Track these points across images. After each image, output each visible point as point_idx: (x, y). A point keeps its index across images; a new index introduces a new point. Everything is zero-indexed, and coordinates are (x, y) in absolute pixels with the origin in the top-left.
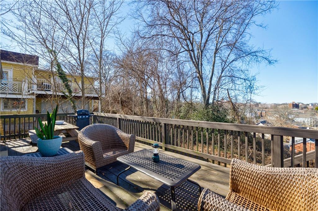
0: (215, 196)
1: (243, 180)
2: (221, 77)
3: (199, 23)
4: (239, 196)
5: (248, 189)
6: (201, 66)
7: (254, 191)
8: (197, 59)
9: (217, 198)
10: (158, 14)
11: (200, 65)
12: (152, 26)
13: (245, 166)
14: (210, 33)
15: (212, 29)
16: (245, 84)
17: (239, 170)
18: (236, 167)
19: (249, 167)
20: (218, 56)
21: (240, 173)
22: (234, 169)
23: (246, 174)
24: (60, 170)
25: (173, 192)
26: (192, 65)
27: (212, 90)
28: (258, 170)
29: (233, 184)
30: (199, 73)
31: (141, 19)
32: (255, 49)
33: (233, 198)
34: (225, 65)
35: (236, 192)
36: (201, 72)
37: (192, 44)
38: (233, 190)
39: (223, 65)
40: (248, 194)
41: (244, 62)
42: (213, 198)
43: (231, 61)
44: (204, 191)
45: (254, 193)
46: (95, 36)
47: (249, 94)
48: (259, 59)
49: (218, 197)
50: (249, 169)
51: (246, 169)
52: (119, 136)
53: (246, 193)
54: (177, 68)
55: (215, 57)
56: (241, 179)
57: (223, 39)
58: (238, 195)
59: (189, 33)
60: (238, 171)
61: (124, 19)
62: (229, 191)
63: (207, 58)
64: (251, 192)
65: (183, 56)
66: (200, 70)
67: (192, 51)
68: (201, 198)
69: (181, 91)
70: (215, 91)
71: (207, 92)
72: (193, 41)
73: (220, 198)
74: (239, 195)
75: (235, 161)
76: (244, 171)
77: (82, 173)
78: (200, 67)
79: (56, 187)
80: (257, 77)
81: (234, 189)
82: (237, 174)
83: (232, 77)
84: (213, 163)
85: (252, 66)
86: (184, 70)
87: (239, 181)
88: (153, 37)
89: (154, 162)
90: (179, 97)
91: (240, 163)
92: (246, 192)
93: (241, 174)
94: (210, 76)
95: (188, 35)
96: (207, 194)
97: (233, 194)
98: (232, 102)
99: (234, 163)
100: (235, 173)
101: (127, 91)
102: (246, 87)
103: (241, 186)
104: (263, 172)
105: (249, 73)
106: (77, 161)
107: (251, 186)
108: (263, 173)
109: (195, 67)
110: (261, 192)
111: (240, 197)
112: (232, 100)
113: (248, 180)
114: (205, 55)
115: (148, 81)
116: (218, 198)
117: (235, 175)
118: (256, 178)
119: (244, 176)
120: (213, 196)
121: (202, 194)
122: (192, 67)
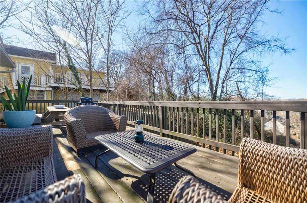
0: (205, 194)
1: (262, 170)
2: (229, 69)
3: (207, 15)
4: (254, 195)
5: (270, 184)
6: (209, 59)
7: (281, 189)
8: (204, 53)
9: (209, 197)
10: (164, 8)
11: (207, 57)
12: (158, 21)
13: (265, 147)
14: (218, 25)
15: (220, 20)
16: (256, 76)
17: (255, 153)
18: (250, 149)
19: (272, 149)
20: (227, 48)
21: (256, 159)
22: (246, 152)
23: (266, 160)
24: (16, 144)
25: (153, 181)
26: (199, 59)
27: (220, 82)
28: (290, 154)
29: (244, 176)
30: (206, 66)
31: (148, 15)
32: (268, 38)
33: (245, 198)
34: (233, 57)
35: (250, 188)
36: (208, 65)
37: (199, 37)
38: (244, 185)
39: (232, 57)
40: (271, 192)
41: (256, 53)
42: (199, 198)
43: (240, 53)
44: (182, 181)
45: (282, 192)
46: (104, 32)
47: (261, 86)
48: (273, 49)
49: (211, 195)
50: (273, 153)
51: (267, 153)
52: (110, 117)
53: (267, 191)
54: (183, 62)
55: (223, 50)
56: (258, 169)
57: (232, 30)
58: (253, 193)
59: (195, 25)
60: (253, 155)
61: (130, 13)
62: (238, 186)
63: (214, 50)
64: (276, 190)
65: (190, 49)
66: (207, 63)
67: (199, 44)
68: (174, 194)
69: (188, 86)
70: (223, 83)
71: (214, 85)
72: (200, 34)
73: (217, 198)
74: (255, 193)
75: (248, 141)
76: (263, 155)
77: (48, 150)
78: (207, 59)
79: (11, 165)
80: (269, 68)
81: (245, 182)
82: (251, 160)
83: (242, 70)
84: (217, 151)
85: (264, 56)
86: (191, 65)
87: (254, 170)
88: (161, 32)
89: (136, 142)
90: (186, 90)
91: (256, 144)
92: (266, 189)
93: (259, 160)
94: (217, 69)
95: (195, 27)
96: (188, 188)
97: (244, 191)
98: (241, 95)
99: (246, 143)
100: (248, 159)
101: (136, 86)
102: (257, 79)
103: (258, 179)
104: (300, 157)
105: (261, 64)
106: (41, 135)
107: (276, 179)
108: (300, 160)
109: (202, 61)
110: (295, 191)
111: (257, 196)
112: (242, 93)
113: (271, 171)
114: (213, 48)
115: (155, 76)
116: (211, 198)
117: (247, 162)
118: (286, 168)
119: (262, 164)
120: (201, 193)
121: (178, 188)
122: (199, 60)
